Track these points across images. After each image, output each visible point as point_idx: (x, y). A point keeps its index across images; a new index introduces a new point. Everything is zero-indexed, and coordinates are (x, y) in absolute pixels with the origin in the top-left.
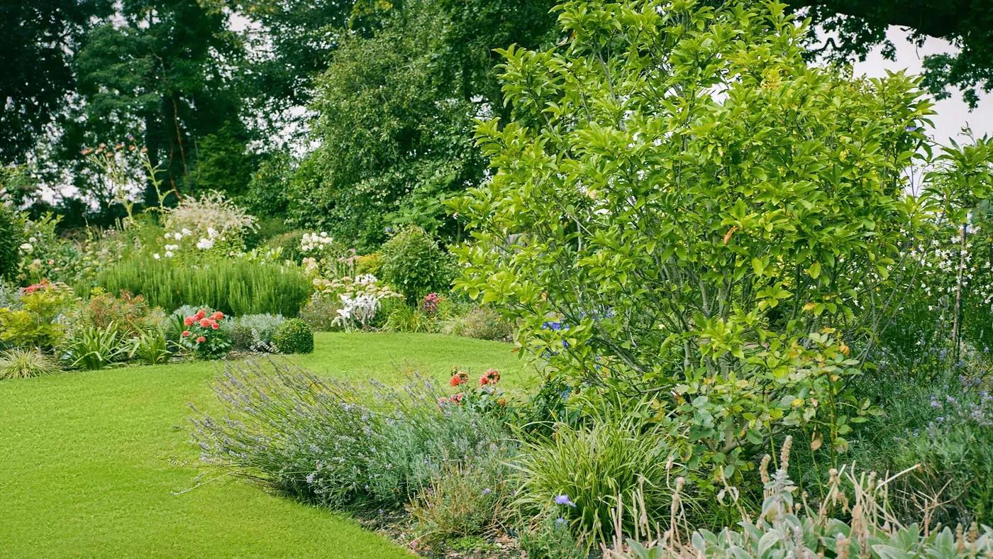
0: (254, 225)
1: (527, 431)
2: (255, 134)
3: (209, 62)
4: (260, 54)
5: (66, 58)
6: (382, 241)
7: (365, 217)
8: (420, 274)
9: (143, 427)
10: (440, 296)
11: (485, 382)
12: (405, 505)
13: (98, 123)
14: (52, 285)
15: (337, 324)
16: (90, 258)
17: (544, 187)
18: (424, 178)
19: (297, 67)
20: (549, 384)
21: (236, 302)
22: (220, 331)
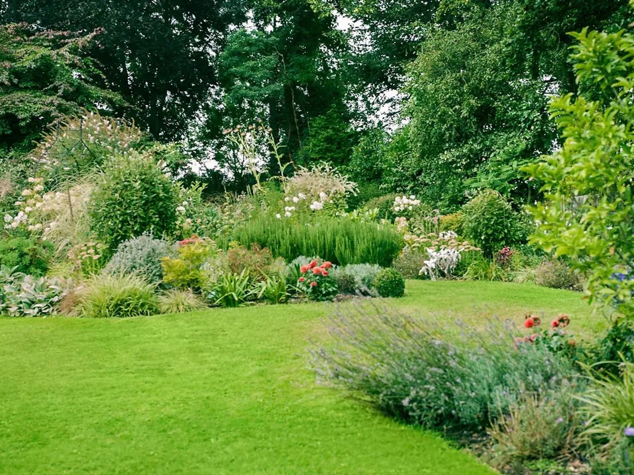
0: (354, 190)
1: (595, 369)
2: (355, 115)
3: (320, 56)
4: (361, 47)
5: (211, 59)
6: (462, 203)
7: (447, 183)
8: (495, 230)
9: (269, 354)
10: (513, 250)
11: (556, 325)
12: (487, 429)
13: (233, 109)
14: (200, 239)
15: (424, 273)
16: (227, 218)
17: (614, 153)
18: (499, 148)
19: (391, 57)
20: (616, 328)
21: (341, 253)
22: (328, 277)
